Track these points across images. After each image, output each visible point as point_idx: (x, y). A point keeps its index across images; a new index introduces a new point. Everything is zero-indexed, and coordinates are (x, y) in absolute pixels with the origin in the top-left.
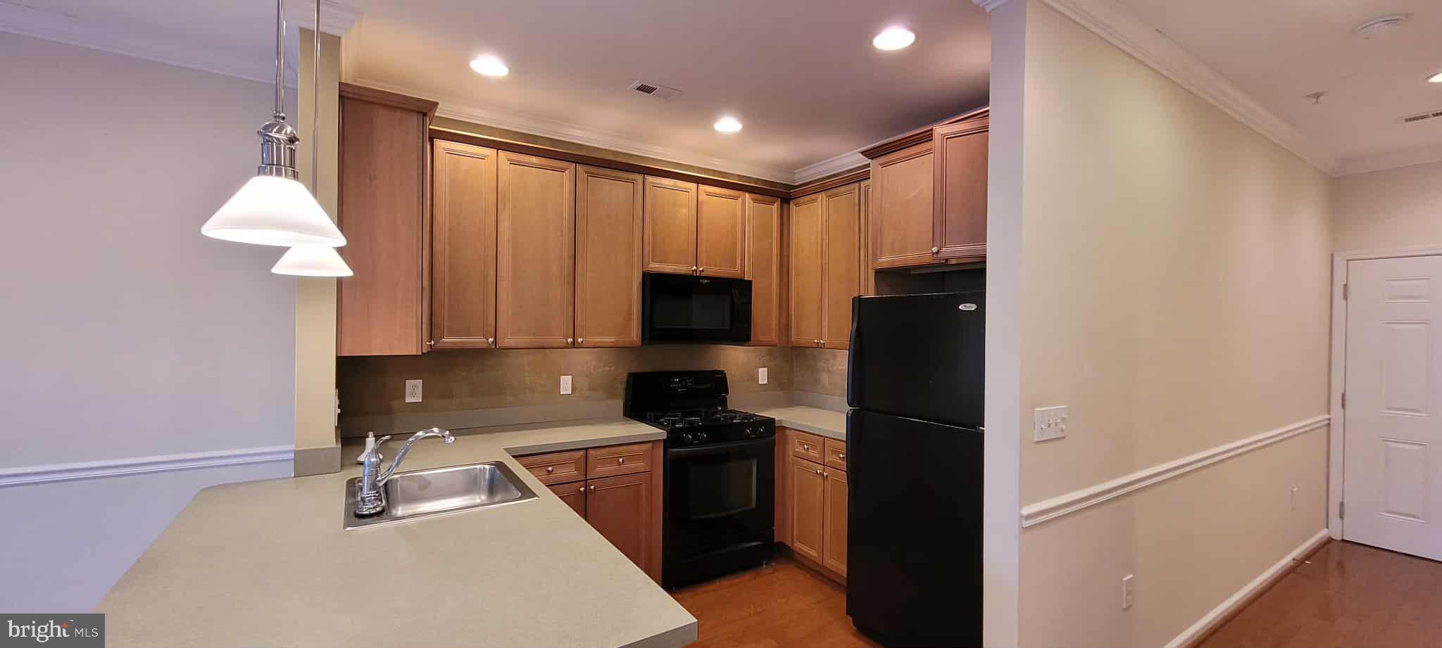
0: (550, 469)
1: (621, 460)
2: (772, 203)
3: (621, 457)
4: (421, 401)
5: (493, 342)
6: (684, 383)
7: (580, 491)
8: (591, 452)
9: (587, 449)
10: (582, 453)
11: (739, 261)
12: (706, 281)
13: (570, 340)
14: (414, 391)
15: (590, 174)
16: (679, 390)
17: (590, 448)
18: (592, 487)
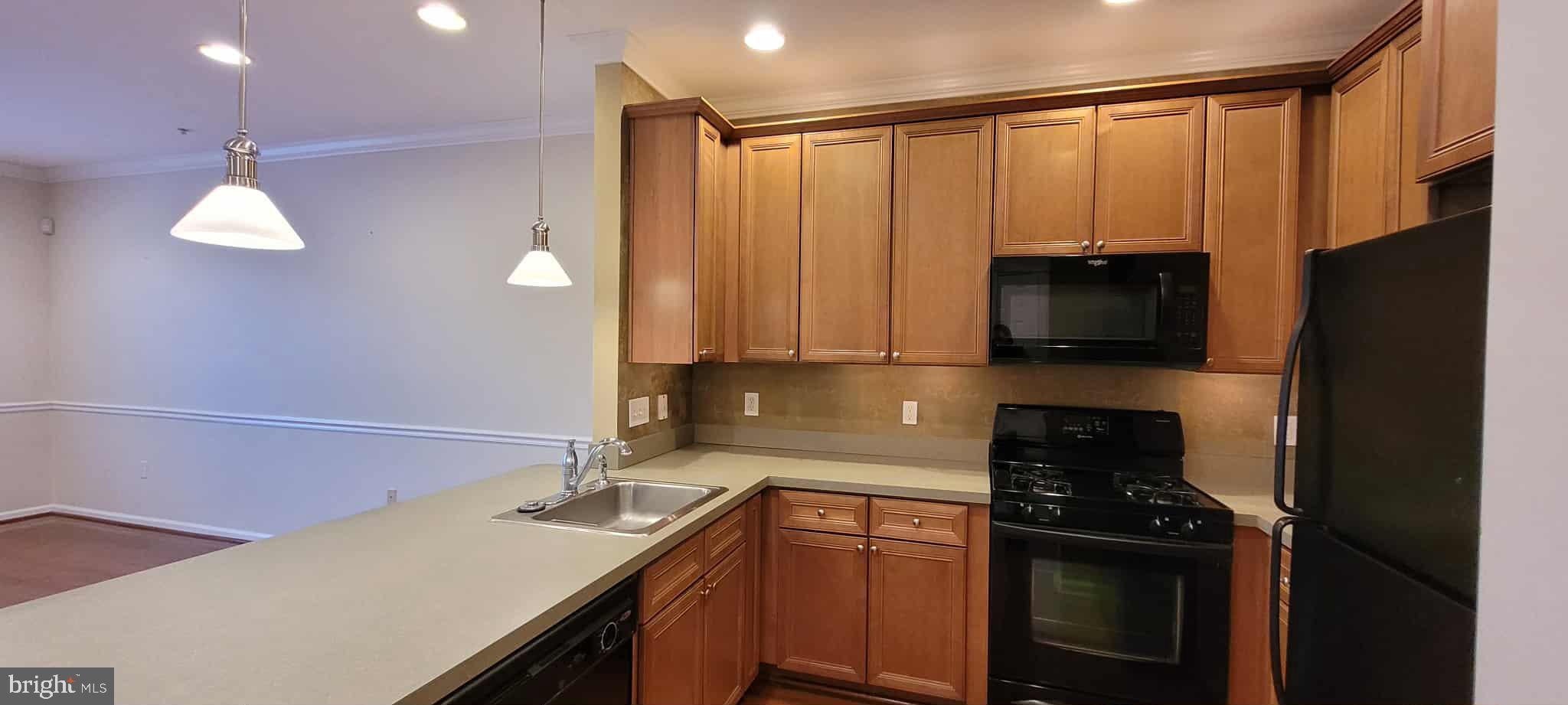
0: (821, 511)
1: (916, 521)
2: (1278, 102)
3: (916, 517)
4: (757, 415)
5: (794, 355)
6: (1089, 428)
7: (858, 549)
8: (875, 500)
9: (869, 496)
10: (863, 499)
11: (1188, 220)
12: (1100, 262)
13: (882, 354)
14: (752, 404)
15: (911, 135)
16: (1079, 436)
17: (875, 496)
18: (874, 548)
